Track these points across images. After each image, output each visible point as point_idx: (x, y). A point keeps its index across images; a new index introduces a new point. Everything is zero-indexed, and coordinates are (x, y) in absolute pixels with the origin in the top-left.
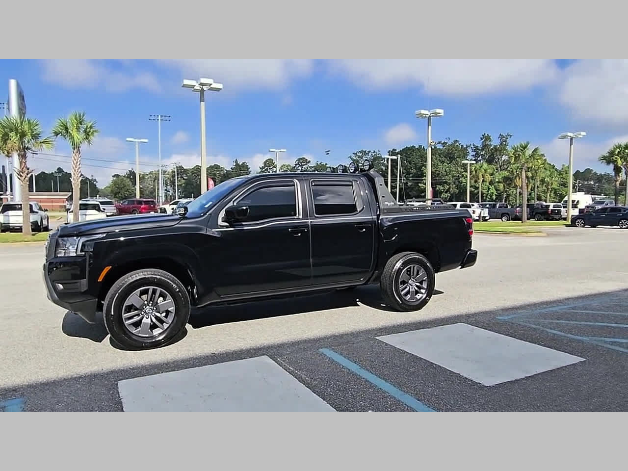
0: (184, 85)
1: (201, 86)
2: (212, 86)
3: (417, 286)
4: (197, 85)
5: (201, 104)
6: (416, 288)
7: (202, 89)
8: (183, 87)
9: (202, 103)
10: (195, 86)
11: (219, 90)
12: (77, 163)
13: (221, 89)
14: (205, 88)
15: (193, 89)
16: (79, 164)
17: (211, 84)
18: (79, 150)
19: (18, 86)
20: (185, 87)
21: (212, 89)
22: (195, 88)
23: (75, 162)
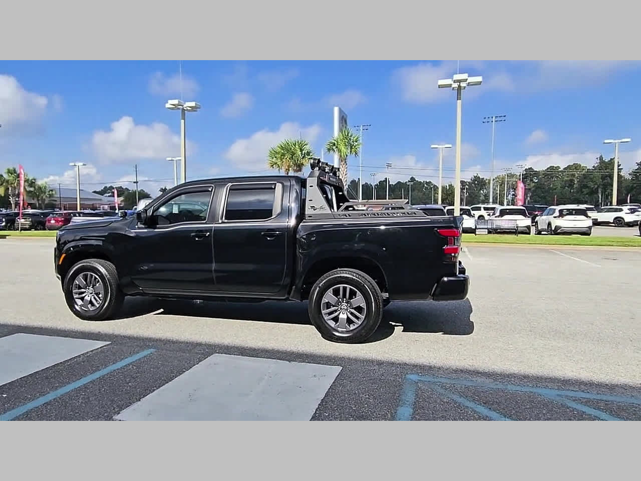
0: (439, 86)
1: (459, 83)
2: (468, 81)
3: (352, 314)
4: (452, 83)
5: (457, 103)
6: (350, 316)
7: (459, 86)
8: (439, 87)
9: (458, 101)
10: (451, 84)
11: (479, 83)
12: (343, 173)
13: (481, 82)
14: (463, 84)
15: (452, 88)
16: (346, 175)
17: (467, 79)
18: (346, 162)
19: (341, 111)
20: (442, 87)
21: (469, 84)
22: (453, 86)
23: (342, 173)
